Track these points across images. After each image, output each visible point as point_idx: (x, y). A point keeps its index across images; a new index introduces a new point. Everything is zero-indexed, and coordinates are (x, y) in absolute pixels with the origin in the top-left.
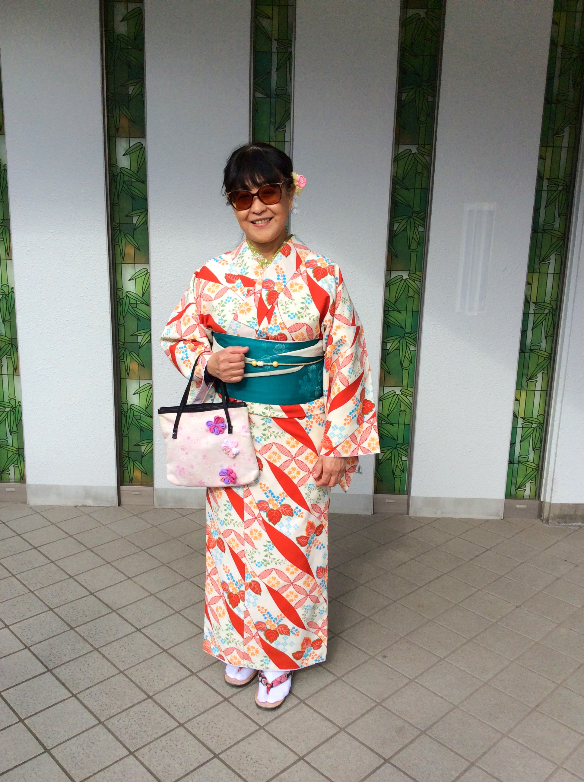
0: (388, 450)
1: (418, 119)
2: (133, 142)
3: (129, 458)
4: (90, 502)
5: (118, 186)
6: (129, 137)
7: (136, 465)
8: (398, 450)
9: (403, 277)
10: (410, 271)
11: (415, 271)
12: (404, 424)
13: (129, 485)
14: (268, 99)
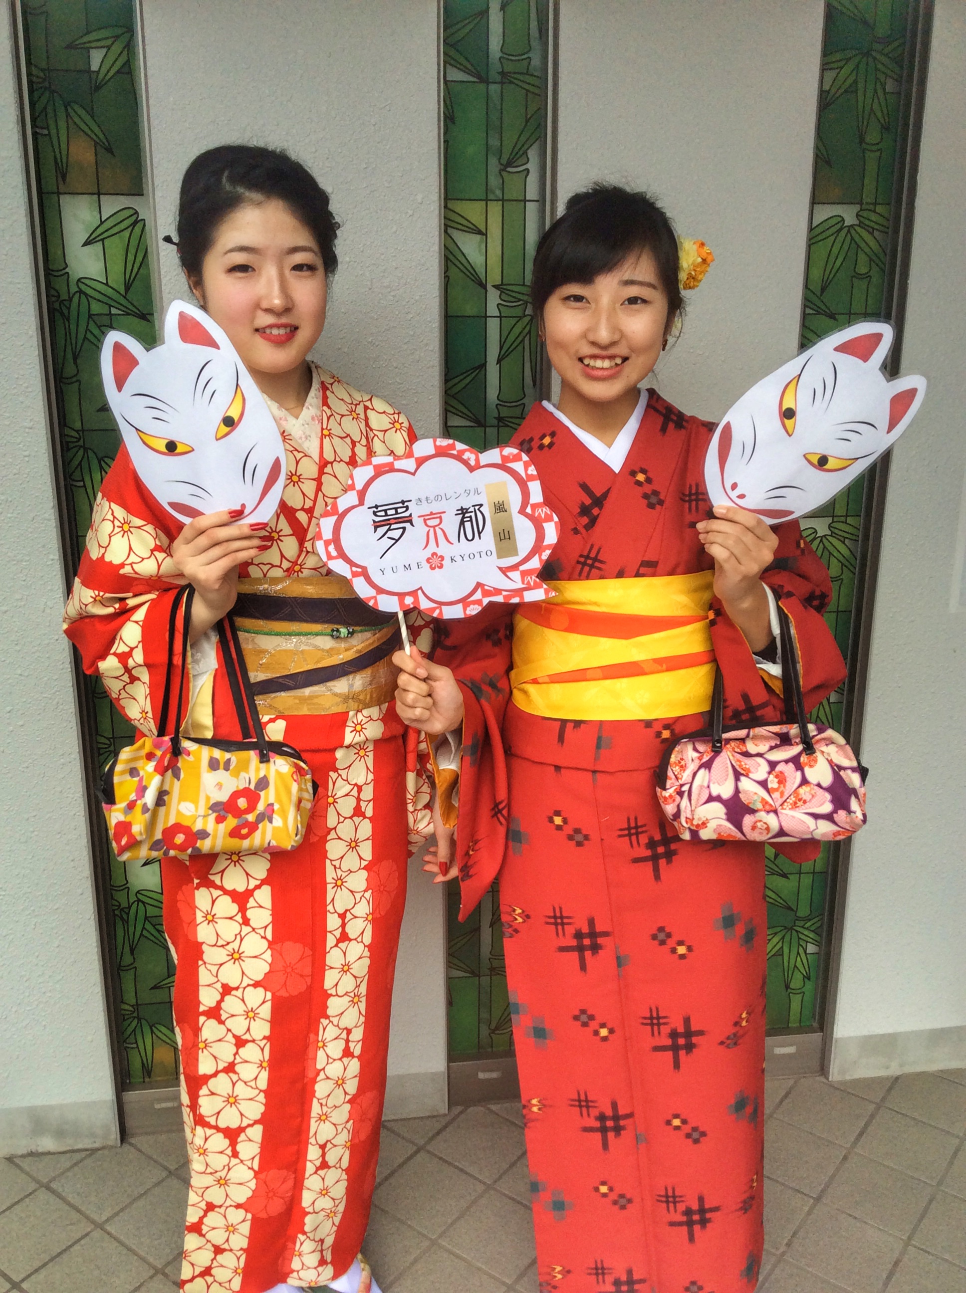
0: (776, 934)
1: (862, 140)
2: (111, 205)
3: (139, 1019)
4: (47, 1144)
5: (73, 327)
6: (99, 194)
7: (160, 1034)
8: (797, 931)
9: (816, 532)
10: (833, 516)
11: (847, 516)
12: (814, 873)
13: (144, 1085)
14: (482, 86)
